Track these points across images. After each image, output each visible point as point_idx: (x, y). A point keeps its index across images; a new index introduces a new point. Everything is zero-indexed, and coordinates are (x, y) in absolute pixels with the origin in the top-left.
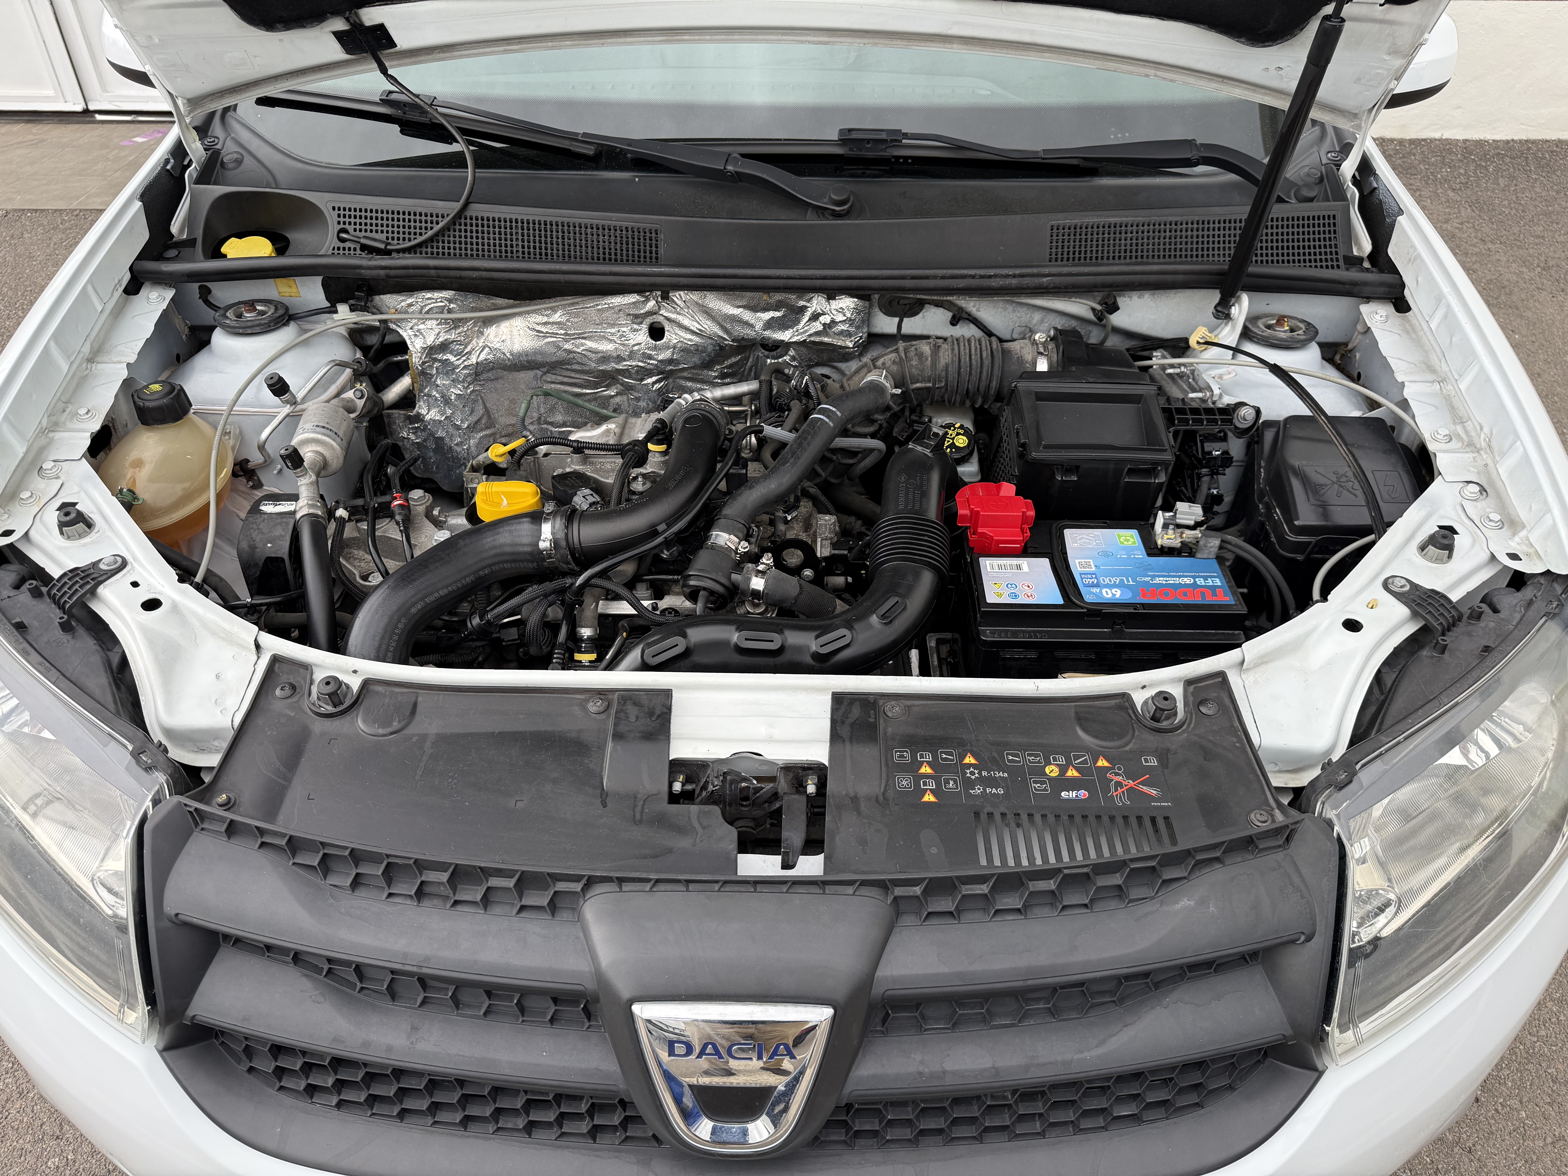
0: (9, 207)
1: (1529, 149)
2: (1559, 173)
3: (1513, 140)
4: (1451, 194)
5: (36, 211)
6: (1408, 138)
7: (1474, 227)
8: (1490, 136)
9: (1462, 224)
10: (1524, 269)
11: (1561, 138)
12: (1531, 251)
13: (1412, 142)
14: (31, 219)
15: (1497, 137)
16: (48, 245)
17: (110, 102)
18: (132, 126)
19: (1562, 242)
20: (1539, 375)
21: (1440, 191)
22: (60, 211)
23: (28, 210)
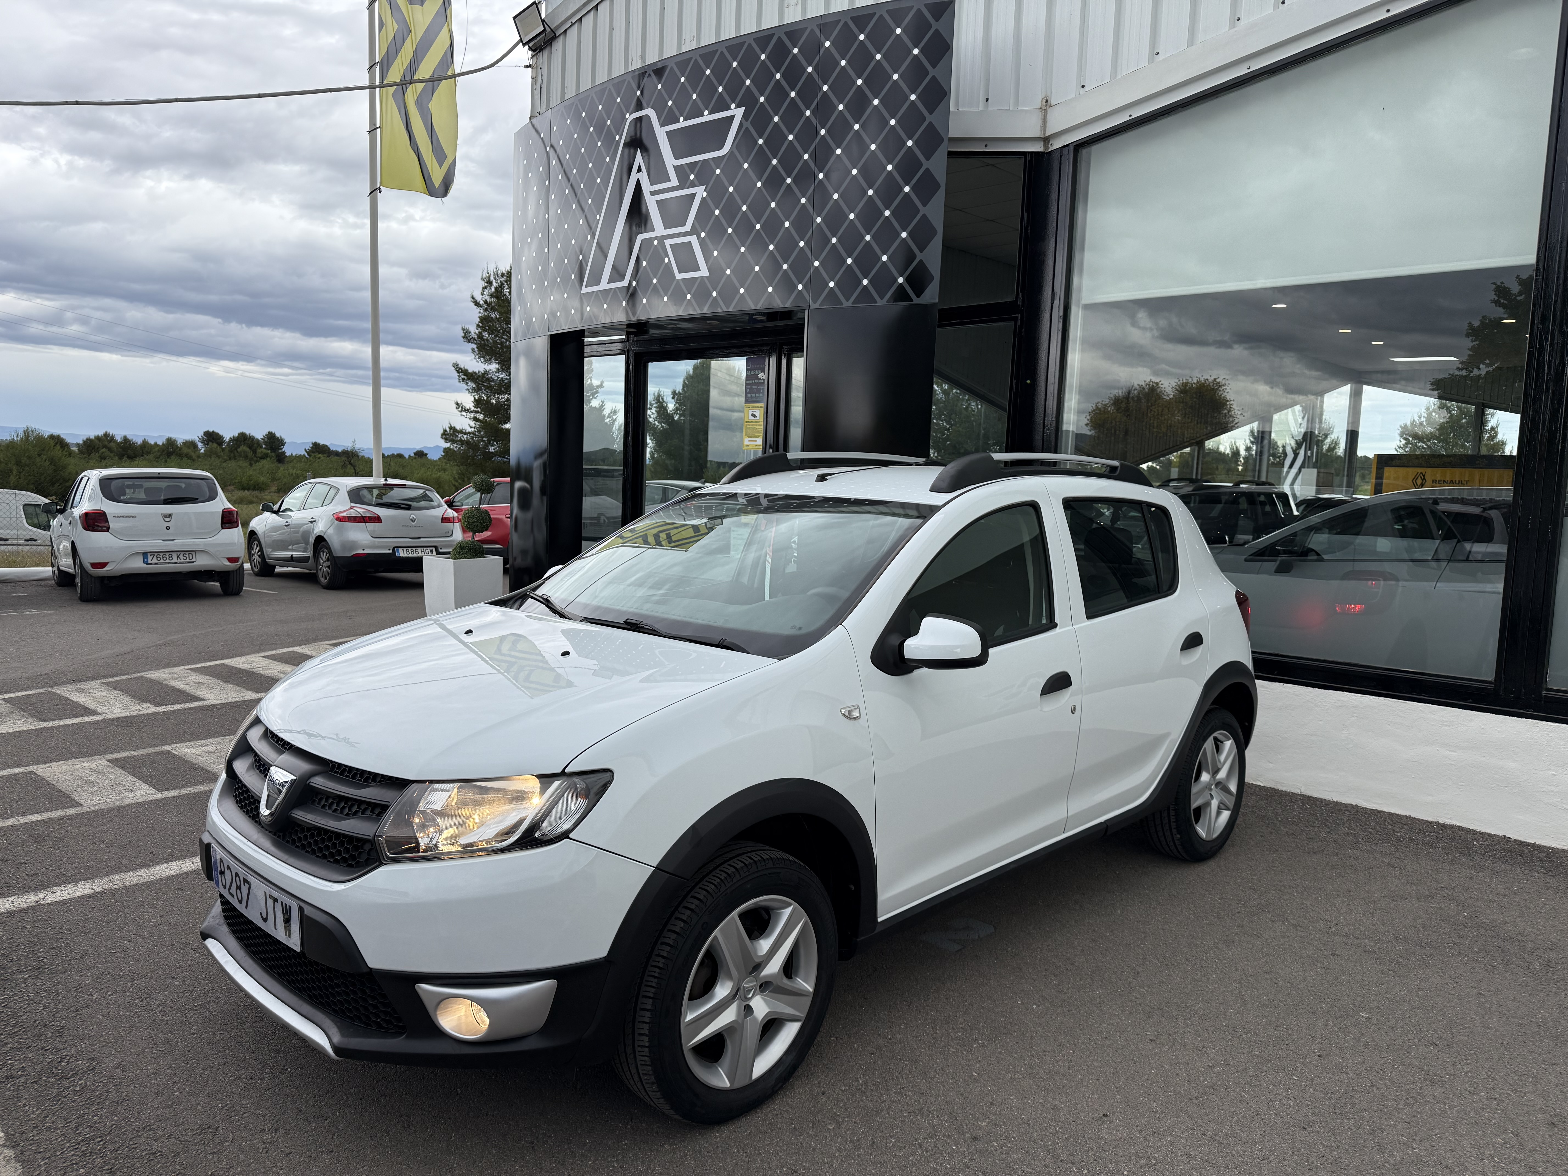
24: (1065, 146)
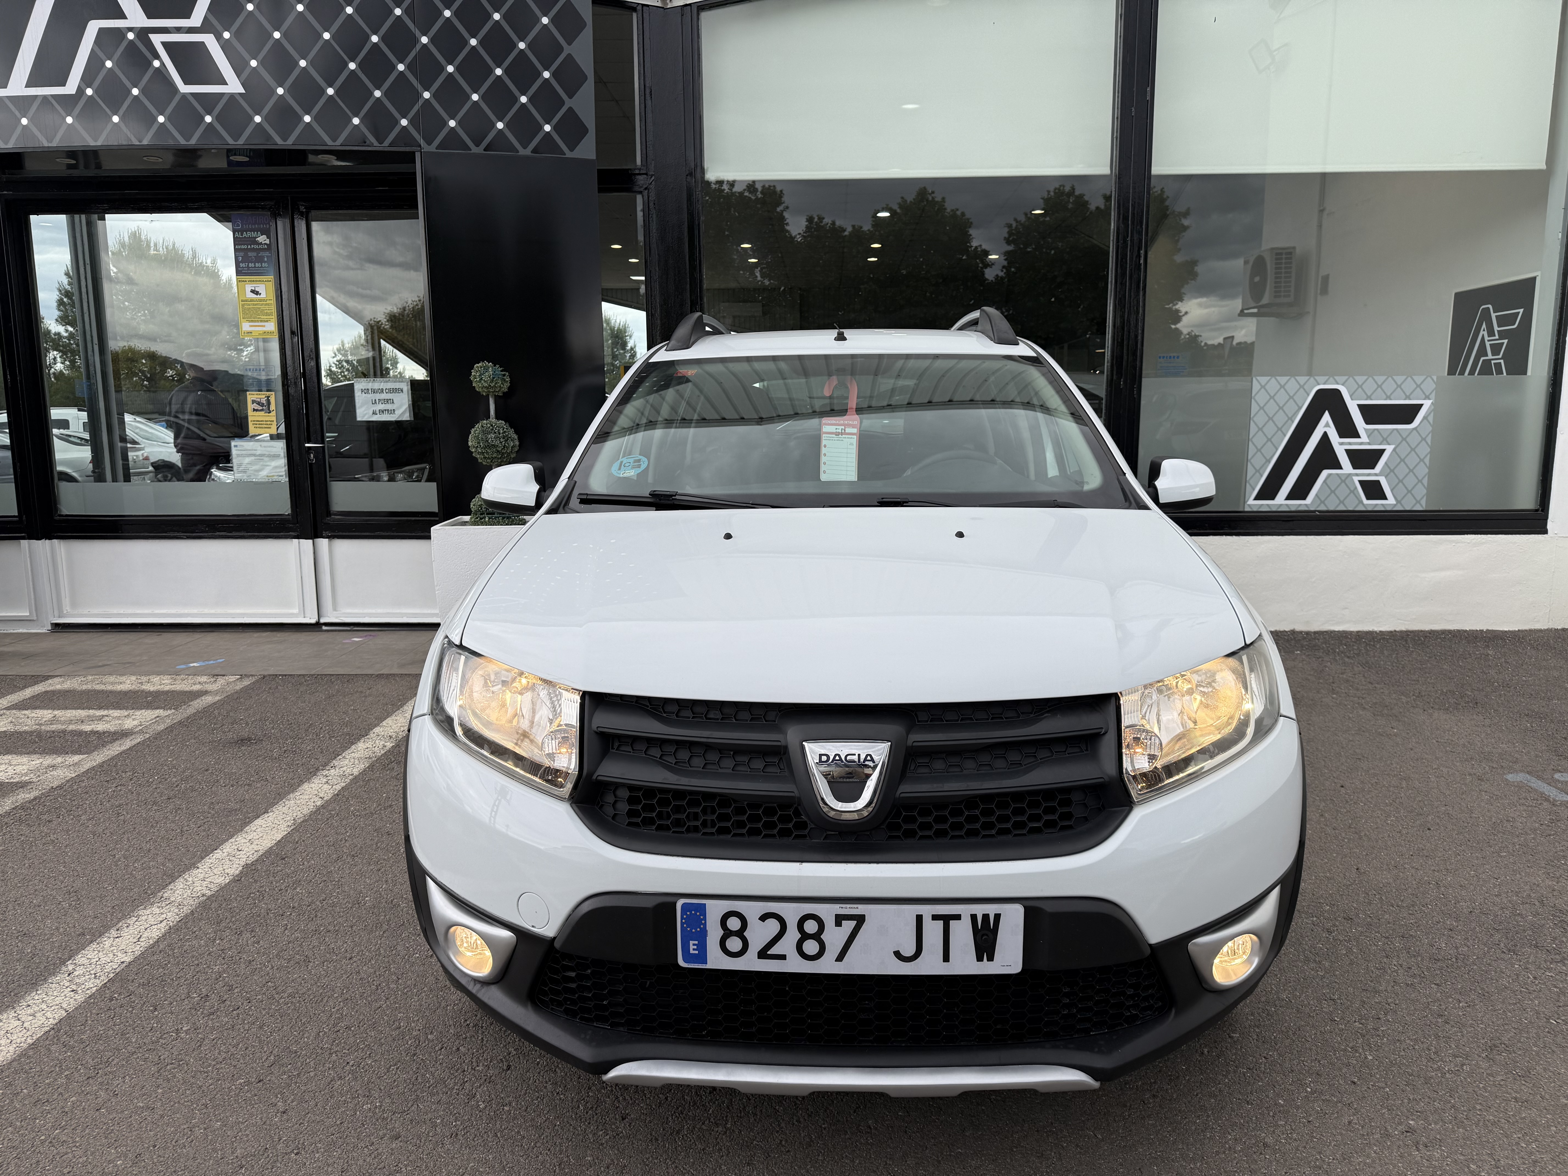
0: (266, 673)
1: (1408, 635)
2: (1431, 647)
3: (1395, 631)
4: (1347, 660)
5: (286, 675)
6: (1313, 630)
7: (1364, 676)
8: (1377, 628)
9: (1355, 674)
10: (1403, 697)
11: (1433, 629)
12: (1408, 688)
13: (1315, 633)
14: (282, 680)
15: (1383, 629)
16: (297, 693)
17: (337, 617)
18: (350, 633)
19: (1432, 683)
20: (1412, 749)
21: (1338, 658)
22: (304, 675)
23: (280, 675)
24: (686, 5)
